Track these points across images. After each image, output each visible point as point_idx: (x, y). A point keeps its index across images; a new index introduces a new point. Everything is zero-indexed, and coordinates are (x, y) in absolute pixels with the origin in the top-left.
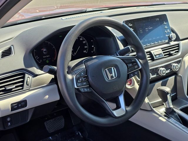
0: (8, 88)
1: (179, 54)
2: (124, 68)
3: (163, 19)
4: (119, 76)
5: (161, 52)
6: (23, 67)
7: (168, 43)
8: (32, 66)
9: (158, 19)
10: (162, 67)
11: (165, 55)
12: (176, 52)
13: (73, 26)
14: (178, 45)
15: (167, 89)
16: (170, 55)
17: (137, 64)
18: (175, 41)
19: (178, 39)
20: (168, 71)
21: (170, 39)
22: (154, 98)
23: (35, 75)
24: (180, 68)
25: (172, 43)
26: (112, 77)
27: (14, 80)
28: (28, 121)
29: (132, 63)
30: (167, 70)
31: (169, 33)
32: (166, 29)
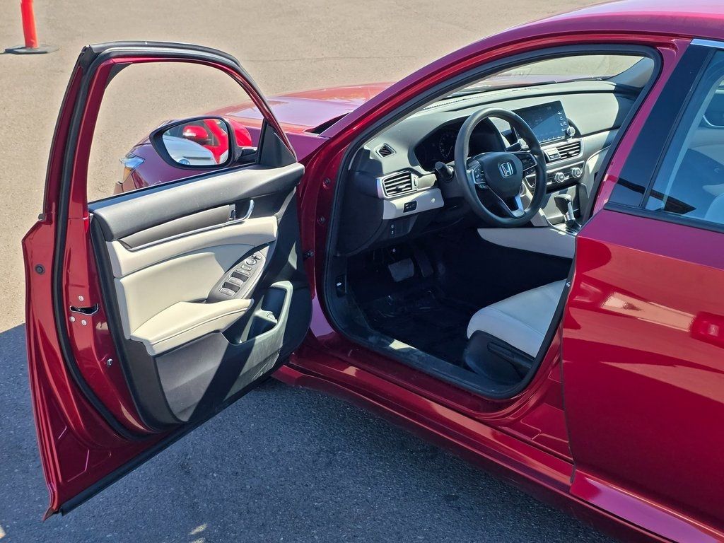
0: (400, 187)
1: (581, 155)
2: (519, 164)
3: (557, 106)
4: (515, 172)
5: (557, 152)
6: (409, 166)
7: (565, 140)
8: (416, 165)
9: (550, 108)
10: (559, 171)
11: (562, 156)
12: (575, 153)
13: (467, 117)
14: (579, 144)
15: (567, 196)
16: (569, 156)
17: (532, 161)
18: (573, 137)
19: (578, 135)
20: (567, 178)
21: (567, 135)
22: (552, 212)
23: (420, 175)
24: (582, 175)
25: (571, 141)
26: (508, 173)
27: (396, 181)
28: (409, 231)
29: (528, 159)
30: (566, 175)
31: (565, 127)
32: (562, 121)
